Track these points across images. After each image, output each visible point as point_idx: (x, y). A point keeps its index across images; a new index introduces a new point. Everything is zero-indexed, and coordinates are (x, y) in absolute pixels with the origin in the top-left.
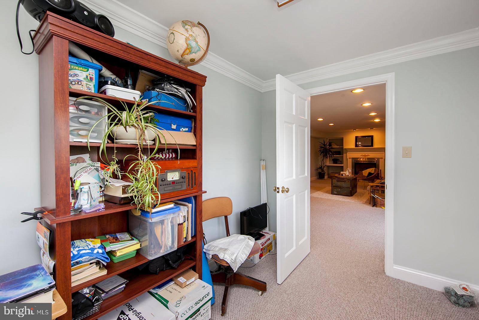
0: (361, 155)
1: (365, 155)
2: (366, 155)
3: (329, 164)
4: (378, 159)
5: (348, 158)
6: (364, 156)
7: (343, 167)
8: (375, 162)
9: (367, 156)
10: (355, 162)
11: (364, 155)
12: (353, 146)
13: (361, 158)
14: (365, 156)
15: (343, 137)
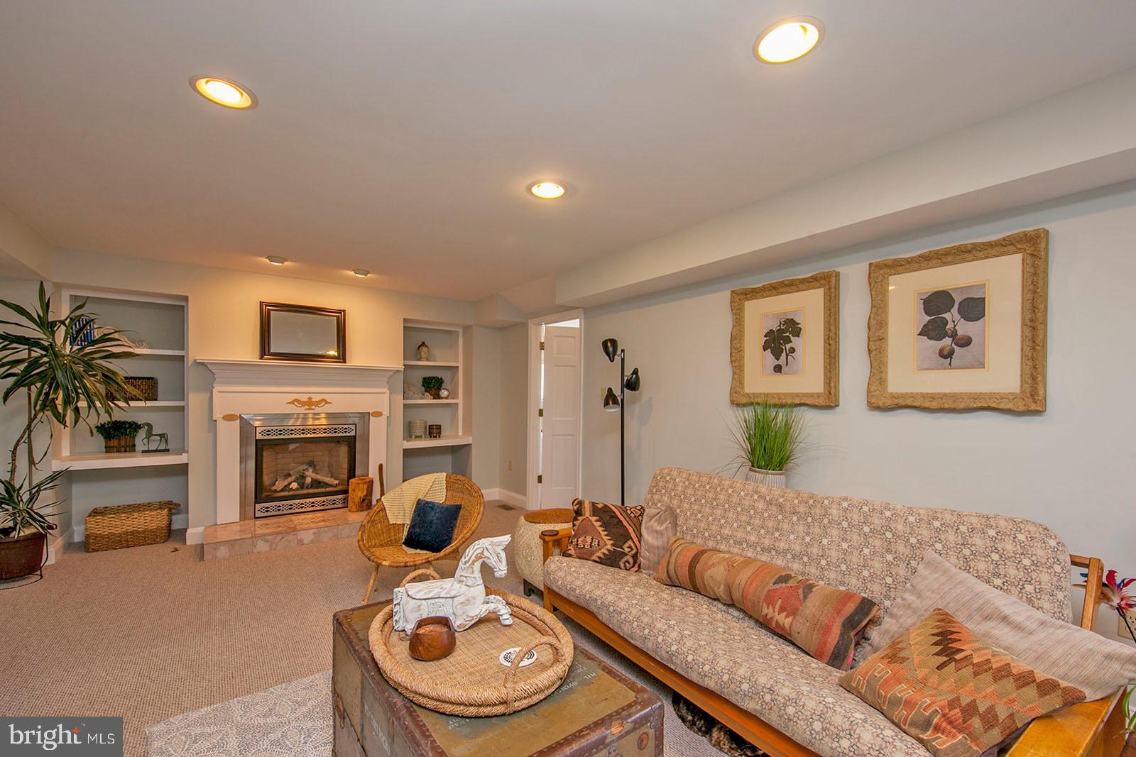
0: (292, 403)
1: (310, 398)
2: (316, 398)
3: (75, 455)
4: (365, 417)
5: (218, 415)
6: (303, 404)
7: (182, 470)
8: (353, 433)
9: (318, 403)
10: (259, 437)
11: (304, 398)
12: (247, 351)
13: (287, 416)
14: (310, 403)
15: (186, 299)
